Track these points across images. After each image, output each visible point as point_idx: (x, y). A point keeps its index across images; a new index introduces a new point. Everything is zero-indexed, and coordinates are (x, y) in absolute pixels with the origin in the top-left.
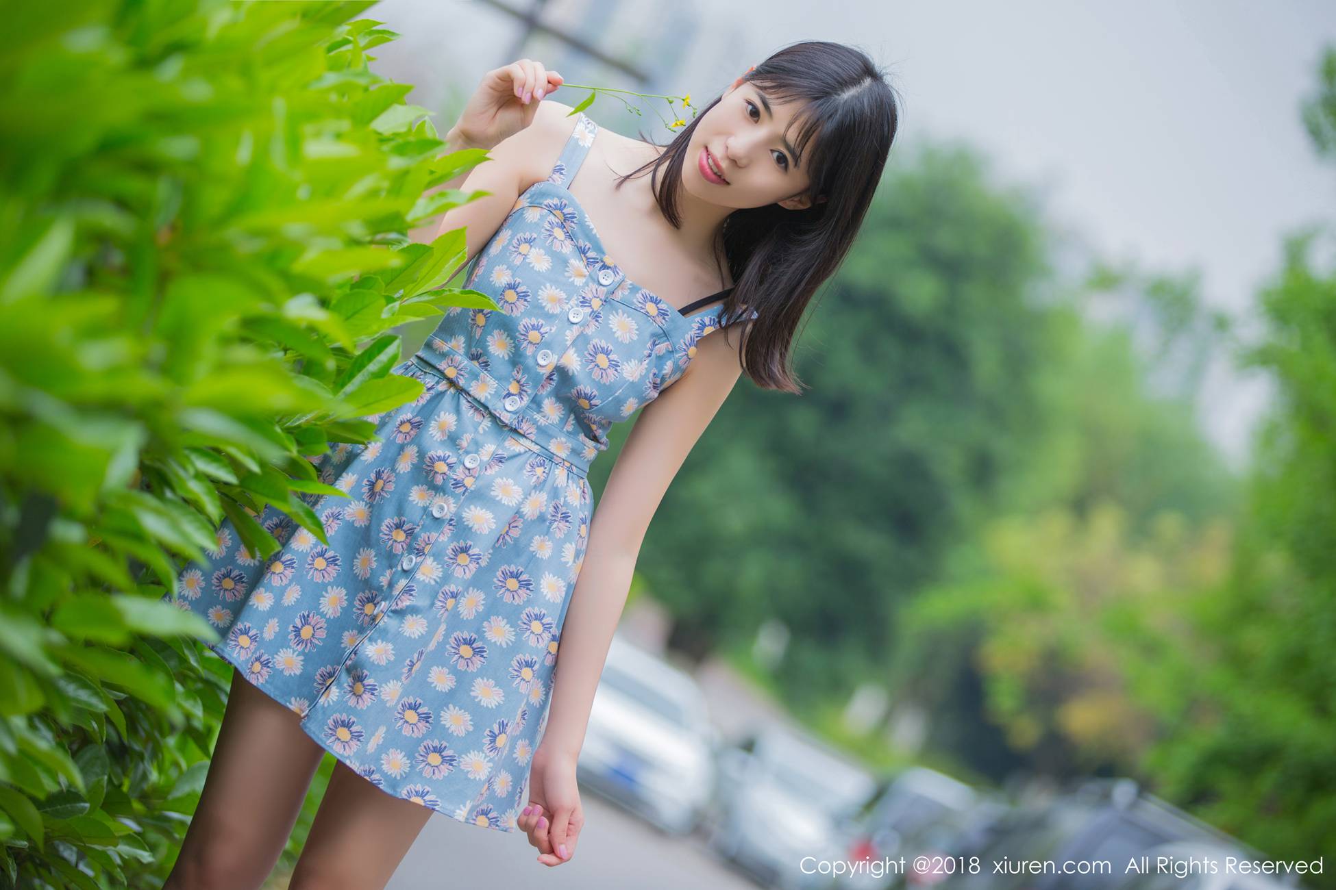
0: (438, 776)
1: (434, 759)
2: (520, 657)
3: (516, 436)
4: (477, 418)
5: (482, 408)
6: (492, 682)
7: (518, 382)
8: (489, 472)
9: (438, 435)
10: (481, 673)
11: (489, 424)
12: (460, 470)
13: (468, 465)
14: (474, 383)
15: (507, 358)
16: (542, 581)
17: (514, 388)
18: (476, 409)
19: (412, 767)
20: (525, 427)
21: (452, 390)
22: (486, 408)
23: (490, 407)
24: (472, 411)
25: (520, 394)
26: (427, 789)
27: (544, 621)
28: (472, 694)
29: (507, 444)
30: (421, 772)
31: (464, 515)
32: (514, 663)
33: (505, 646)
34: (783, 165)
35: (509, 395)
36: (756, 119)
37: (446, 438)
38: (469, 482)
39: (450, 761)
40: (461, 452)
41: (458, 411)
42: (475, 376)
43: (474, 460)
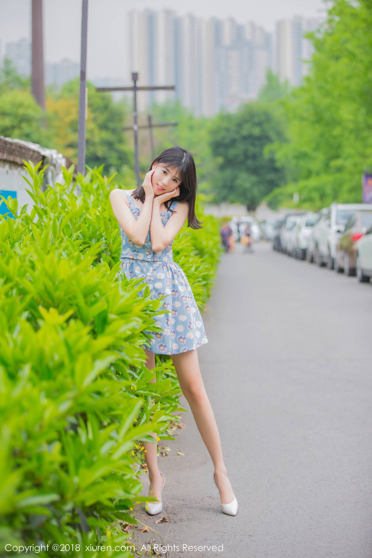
0: (185, 343)
1: (181, 340)
2: (184, 307)
3: (155, 262)
4: (144, 264)
5: (143, 261)
6: (182, 315)
7: (148, 251)
8: (154, 274)
9: (138, 272)
10: (179, 315)
11: (147, 264)
12: (148, 277)
13: (149, 275)
14: (138, 257)
15: (142, 248)
16: (179, 289)
17: (148, 253)
18: (142, 262)
19: (179, 345)
20: (156, 260)
21: (134, 261)
22: (144, 260)
23: (145, 260)
24: (142, 263)
25: (150, 254)
26: (185, 347)
27: (185, 296)
28: (180, 320)
29: (154, 266)
30: (181, 345)
31: (155, 286)
32: (184, 308)
33: (180, 306)
34: (176, 181)
35: (147, 255)
36: (166, 174)
37: (140, 272)
38: (152, 279)
39: (184, 338)
40: (145, 273)
41: (139, 265)
42: (137, 255)
43: (149, 273)
